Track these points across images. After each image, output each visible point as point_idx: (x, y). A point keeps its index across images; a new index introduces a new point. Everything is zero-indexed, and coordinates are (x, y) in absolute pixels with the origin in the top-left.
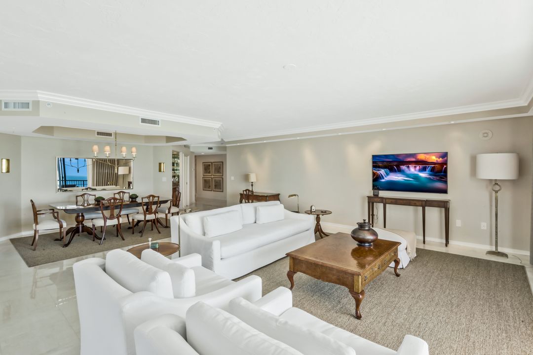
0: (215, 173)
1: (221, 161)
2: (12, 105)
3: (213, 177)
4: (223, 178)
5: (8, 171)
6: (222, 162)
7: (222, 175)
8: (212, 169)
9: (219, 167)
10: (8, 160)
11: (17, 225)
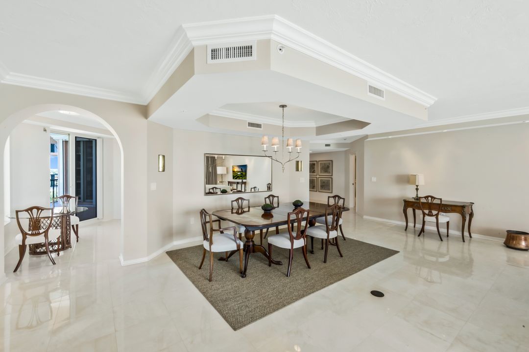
0: (321, 172)
1: (331, 159)
2: (224, 52)
3: (318, 176)
4: (332, 178)
5: (164, 170)
6: (332, 161)
7: (331, 175)
8: (318, 168)
9: (327, 167)
10: (164, 156)
11: (169, 234)
